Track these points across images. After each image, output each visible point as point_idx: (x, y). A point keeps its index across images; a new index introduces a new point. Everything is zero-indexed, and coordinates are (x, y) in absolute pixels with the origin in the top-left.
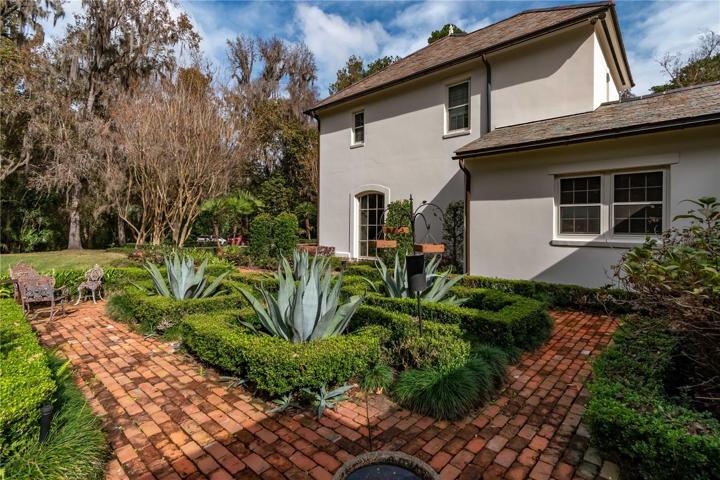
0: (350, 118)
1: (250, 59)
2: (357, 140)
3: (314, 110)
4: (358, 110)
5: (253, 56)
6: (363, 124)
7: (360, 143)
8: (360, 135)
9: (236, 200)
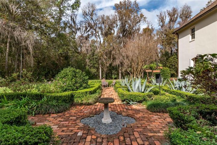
0: (189, 31)
1: (164, 18)
2: (192, 38)
3: (175, 32)
4: (192, 27)
5: (165, 17)
6: (194, 32)
7: (193, 39)
8: (193, 37)
9: (153, 65)
